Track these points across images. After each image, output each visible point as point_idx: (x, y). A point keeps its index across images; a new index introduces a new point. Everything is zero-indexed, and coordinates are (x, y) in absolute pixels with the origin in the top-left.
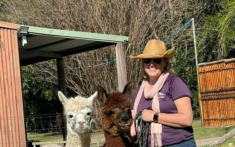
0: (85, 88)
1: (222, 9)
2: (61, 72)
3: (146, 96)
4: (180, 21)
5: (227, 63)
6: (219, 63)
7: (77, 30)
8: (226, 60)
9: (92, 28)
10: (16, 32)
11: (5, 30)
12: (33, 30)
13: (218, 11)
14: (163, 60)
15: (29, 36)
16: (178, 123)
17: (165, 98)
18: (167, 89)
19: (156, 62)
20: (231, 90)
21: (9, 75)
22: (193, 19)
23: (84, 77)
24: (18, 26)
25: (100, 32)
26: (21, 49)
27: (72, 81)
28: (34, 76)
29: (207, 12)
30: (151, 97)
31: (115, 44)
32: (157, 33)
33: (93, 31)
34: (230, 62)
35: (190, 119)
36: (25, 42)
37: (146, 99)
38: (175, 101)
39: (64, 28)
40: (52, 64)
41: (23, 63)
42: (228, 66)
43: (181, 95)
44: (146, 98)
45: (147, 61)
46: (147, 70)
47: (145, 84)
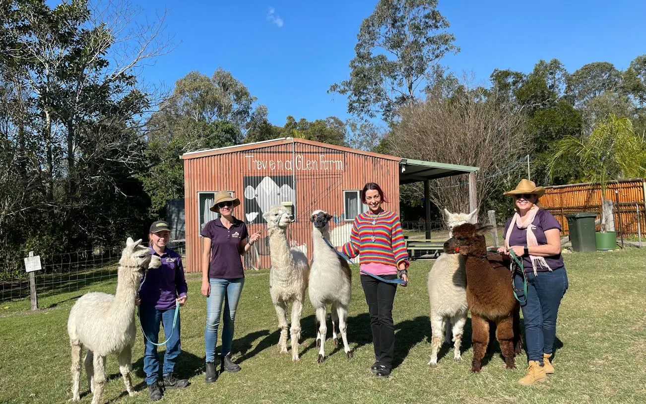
0: (442, 201)
1: (549, 148)
2: (426, 190)
3: (520, 226)
4: (516, 157)
5: (554, 189)
6: (549, 188)
7: (439, 161)
8: (554, 186)
9: (449, 160)
10: (398, 163)
11: (391, 161)
12: (410, 161)
13: (546, 150)
14: (532, 196)
15: (406, 166)
16: (548, 252)
17: (537, 229)
18: (539, 222)
19: (526, 196)
20: (557, 209)
21: (391, 192)
22: (528, 155)
23: (441, 193)
24: (400, 159)
25: (455, 163)
26: (401, 174)
27: (433, 197)
28: (405, 191)
29: (537, 151)
30: (525, 227)
31: (469, 173)
32: (498, 165)
33: (450, 163)
34: (557, 188)
35: (558, 249)
36: (404, 170)
37: (519, 229)
38: (545, 232)
39: (429, 160)
40: (420, 184)
41: (401, 182)
42: (556, 191)
43: (552, 227)
44: (520, 227)
45: (519, 196)
46: (518, 204)
47: (516, 216)
